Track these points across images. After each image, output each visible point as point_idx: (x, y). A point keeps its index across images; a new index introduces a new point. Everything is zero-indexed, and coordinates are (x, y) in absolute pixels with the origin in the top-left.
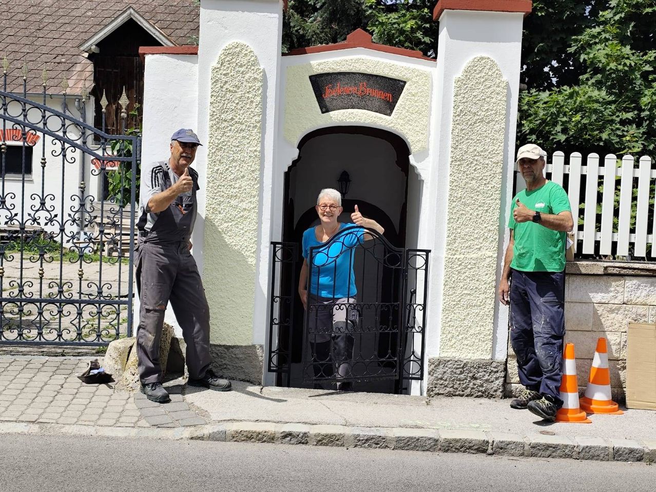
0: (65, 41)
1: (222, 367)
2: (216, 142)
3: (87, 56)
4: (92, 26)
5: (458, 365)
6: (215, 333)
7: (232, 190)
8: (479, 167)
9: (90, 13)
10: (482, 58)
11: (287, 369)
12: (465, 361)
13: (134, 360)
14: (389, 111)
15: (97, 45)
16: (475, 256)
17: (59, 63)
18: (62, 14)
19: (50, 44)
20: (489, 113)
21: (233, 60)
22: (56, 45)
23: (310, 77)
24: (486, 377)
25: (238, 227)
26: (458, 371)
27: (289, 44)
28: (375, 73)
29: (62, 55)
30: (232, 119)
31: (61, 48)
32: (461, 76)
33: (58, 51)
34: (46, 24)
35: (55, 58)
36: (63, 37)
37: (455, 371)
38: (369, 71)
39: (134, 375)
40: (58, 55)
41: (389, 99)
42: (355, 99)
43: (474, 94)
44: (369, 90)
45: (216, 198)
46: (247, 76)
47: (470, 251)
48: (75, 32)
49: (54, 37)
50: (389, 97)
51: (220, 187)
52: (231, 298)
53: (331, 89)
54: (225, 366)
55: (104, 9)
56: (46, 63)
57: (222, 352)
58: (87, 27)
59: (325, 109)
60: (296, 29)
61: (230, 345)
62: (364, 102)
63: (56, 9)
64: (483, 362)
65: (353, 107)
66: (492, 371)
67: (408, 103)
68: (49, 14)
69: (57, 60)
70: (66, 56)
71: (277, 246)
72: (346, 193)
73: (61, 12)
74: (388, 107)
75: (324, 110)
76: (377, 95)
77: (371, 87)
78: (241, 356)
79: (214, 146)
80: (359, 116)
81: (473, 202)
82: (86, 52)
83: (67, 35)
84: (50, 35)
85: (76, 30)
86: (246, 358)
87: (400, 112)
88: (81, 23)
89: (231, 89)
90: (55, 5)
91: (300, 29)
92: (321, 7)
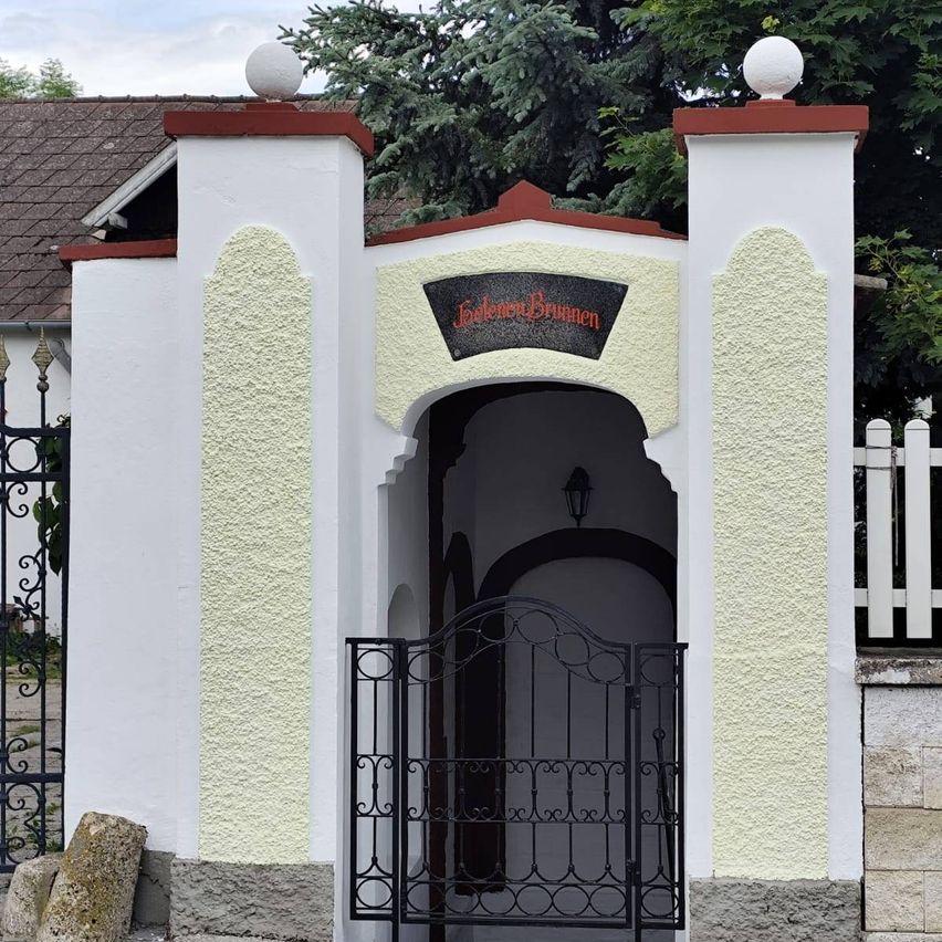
0: (59, 206)
1: (248, 912)
2: (219, 435)
3: (103, 237)
4: (114, 171)
5: (754, 894)
6: (229, 839)
7: (255, 533)
8: (776, 462)
9: (110, 146)
10: (770, 232)
11: (390, 912)
12: (769, 886)
13: (58, 903)
14: (594, 351)
15: (120, 213)
16: (776, 653)
17: (44, 255)
18: (53, 150)
19: (29, 216)
20: (791, 347)
21: (248, 265)
22: (39, 216)
23: (426, 287)
24: (820, 920)
25: (268, 611)
26: (755, 907)
27: (469, 200)
28: (560, 270)
29: (52, 237)
30: (250, 384)
31: (51, 222)
32: (725, 272)
33: (45, 228)
34: (18, 174)
35: (38, 244)
36: (54, 198)
37: (748, 907)
38: (546, 267)
39: (56, 934)
40: (43, 238)
41: (594, 324)
42: (523, 328)
43: (756, 308)
44: (548, 308)
45: (222, 550)
46: (277, 295)
47: (766, 644)
48: (80, 187)
49: (36, 200)
50: (594, 320)
51: (230, 527)
52: (260, 762)
53: (471, 309)
54: (253, 910)
55: (138, 134)
56: (19, 255)
57: (246, 879)
58: (105, 176)
59: (460, 350)
60: (481, 168)
61: (263, 863)
62: (540, 334)
63: (41, 141)
64: (809, 887)
65: (518, 345)
66: (830, 905)
67: (634, 329)
68: (26, 151)
69: (42, 248)
70: (60, 239)
71: (359, 646)
72: (582, 515)
73: (50, 147)
74: (592, 342)
75: (457, 353)
76: (569, 316)
77: (554, 300)
78: (286, 887)
79: (214, 443)
80: (531, 363)
81: (767, 537)
82: (100, 228)
83: (63, 196)
84: (28, 197)
85: (81, 183)
86: (296, 891)
87: (618, 349)
88: (92, 167)
89: (246, 323)
90: (38, 133)
91: (490, 168)
92: (527, 121)
